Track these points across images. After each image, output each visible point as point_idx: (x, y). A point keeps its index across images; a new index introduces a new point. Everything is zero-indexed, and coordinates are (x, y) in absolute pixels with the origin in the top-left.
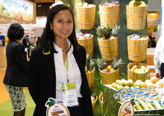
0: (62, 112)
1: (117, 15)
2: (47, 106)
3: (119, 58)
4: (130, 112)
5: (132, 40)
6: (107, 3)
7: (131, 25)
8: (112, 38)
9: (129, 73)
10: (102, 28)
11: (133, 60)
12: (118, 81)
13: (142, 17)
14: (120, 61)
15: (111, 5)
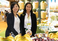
0: (30, 32)
1: (38, 5)
2: (26, 30)
3: (38, 18)
4: (48, 32)
5: (42, 12)
6: (35, 2)
7: (42, 8)
8: (36, 12)
9: (41, 22)
10: (34, 9)
11: (42, 18)
12: (40, 24)
13: (45, 6)
14: (39, 18)
15: (36, 2)
